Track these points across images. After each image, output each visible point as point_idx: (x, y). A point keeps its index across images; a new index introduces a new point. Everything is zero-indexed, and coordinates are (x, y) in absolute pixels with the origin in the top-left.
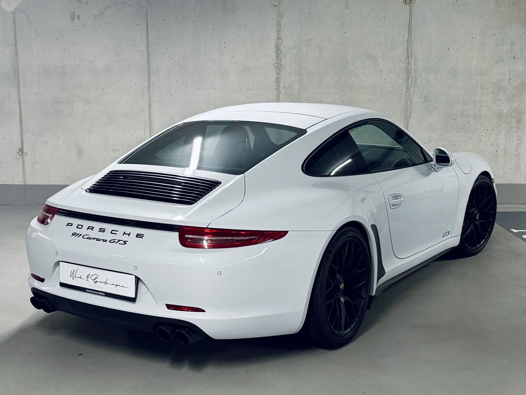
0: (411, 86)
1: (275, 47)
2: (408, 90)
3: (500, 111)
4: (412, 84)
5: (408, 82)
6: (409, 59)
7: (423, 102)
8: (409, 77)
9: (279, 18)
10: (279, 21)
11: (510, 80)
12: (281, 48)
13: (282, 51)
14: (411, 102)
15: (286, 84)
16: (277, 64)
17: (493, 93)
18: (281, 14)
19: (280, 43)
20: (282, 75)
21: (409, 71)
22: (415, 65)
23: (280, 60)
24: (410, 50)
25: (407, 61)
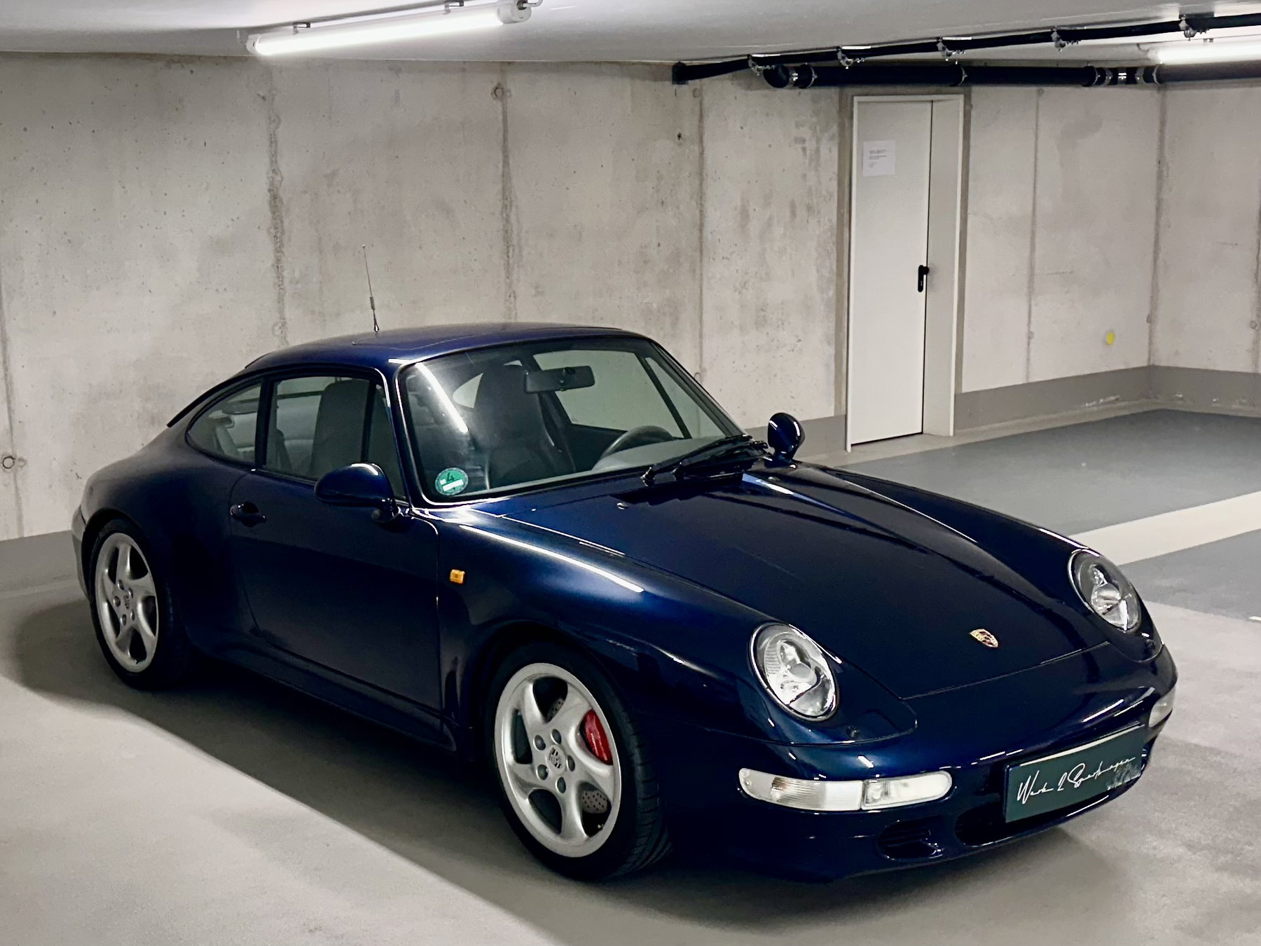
0: (514, 265)
1: (270, 191)
2: (508, 273)
3: (648, 305)
4: (515, 260)
5: (508, 257)
6: (508, 210)
7: (535, 296)
8: (508, 247)
9: (271, 127)
10: (272, 133)
11: (659, 245)
12: (281, 193)
13: (281, 201)
14: (515, 297)
15: (294, 271)
16: (276, 228)
17: (637, 272)
18: (277, 116)
19: (278, 181)
20: (286, 254)
21: (509, 235)
22: (518, 221)
23: (282, 222)
24: (507, 194)
25: (505, 216)
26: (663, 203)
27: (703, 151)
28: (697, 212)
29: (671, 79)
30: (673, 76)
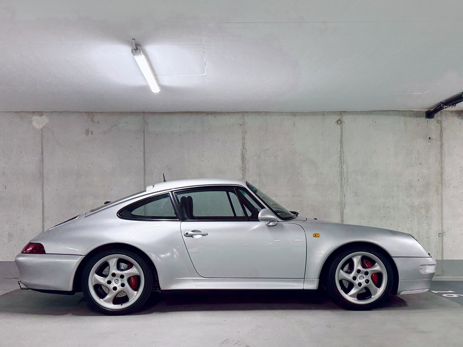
0: (344, 184)
1: (241, 155)
2: (342, 187)
3: (413, 203)
4: (345, 183)
5: (342, 181)
6: (342, 164)
7: (354, 196)
8: (342, 178)
9: (243, 134)
10: (243, 136)
11: (418, 180)
12: (246, 156)
13: (246, 158)
14: (345, 197)
16: (243, 167)
17: (406, 190)
18: (246, 131)
19: (245, 152)
20: (247, 176)
21: (342, 173)
22: (347, 168)
23: (245, 165)
24: (342, 157)
25: (340, 166)
26: (421, 164)
27: (442, 144)
28: (439, 168)
29: (425, 116)
30: (426, 115)
